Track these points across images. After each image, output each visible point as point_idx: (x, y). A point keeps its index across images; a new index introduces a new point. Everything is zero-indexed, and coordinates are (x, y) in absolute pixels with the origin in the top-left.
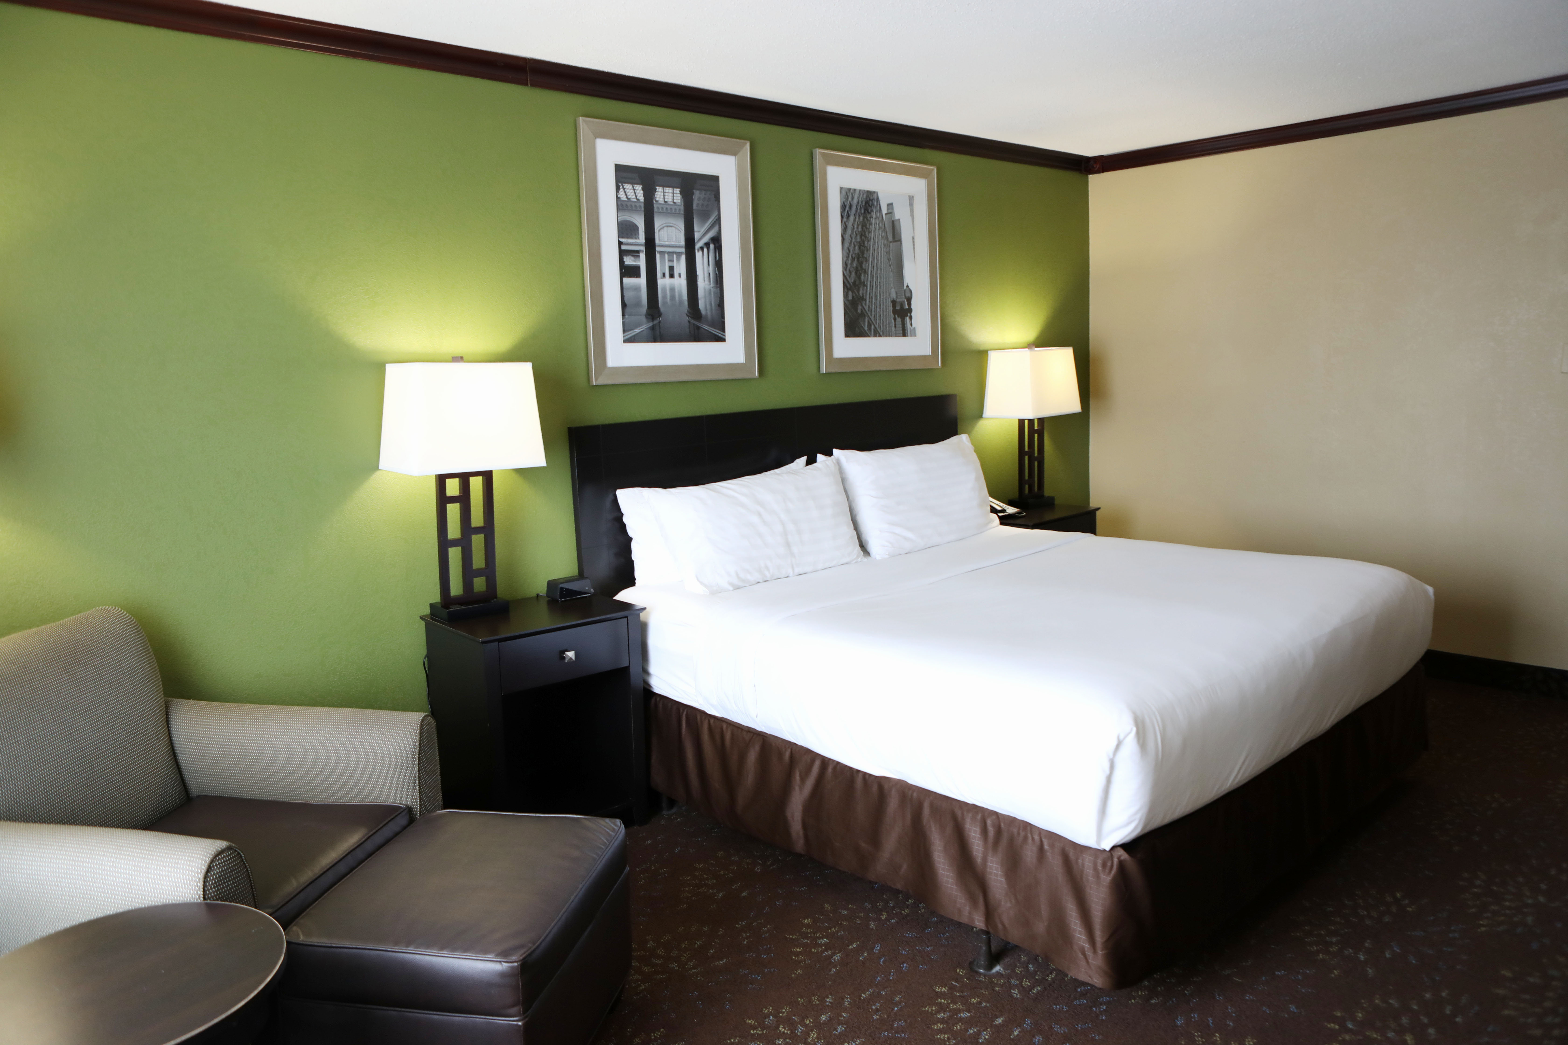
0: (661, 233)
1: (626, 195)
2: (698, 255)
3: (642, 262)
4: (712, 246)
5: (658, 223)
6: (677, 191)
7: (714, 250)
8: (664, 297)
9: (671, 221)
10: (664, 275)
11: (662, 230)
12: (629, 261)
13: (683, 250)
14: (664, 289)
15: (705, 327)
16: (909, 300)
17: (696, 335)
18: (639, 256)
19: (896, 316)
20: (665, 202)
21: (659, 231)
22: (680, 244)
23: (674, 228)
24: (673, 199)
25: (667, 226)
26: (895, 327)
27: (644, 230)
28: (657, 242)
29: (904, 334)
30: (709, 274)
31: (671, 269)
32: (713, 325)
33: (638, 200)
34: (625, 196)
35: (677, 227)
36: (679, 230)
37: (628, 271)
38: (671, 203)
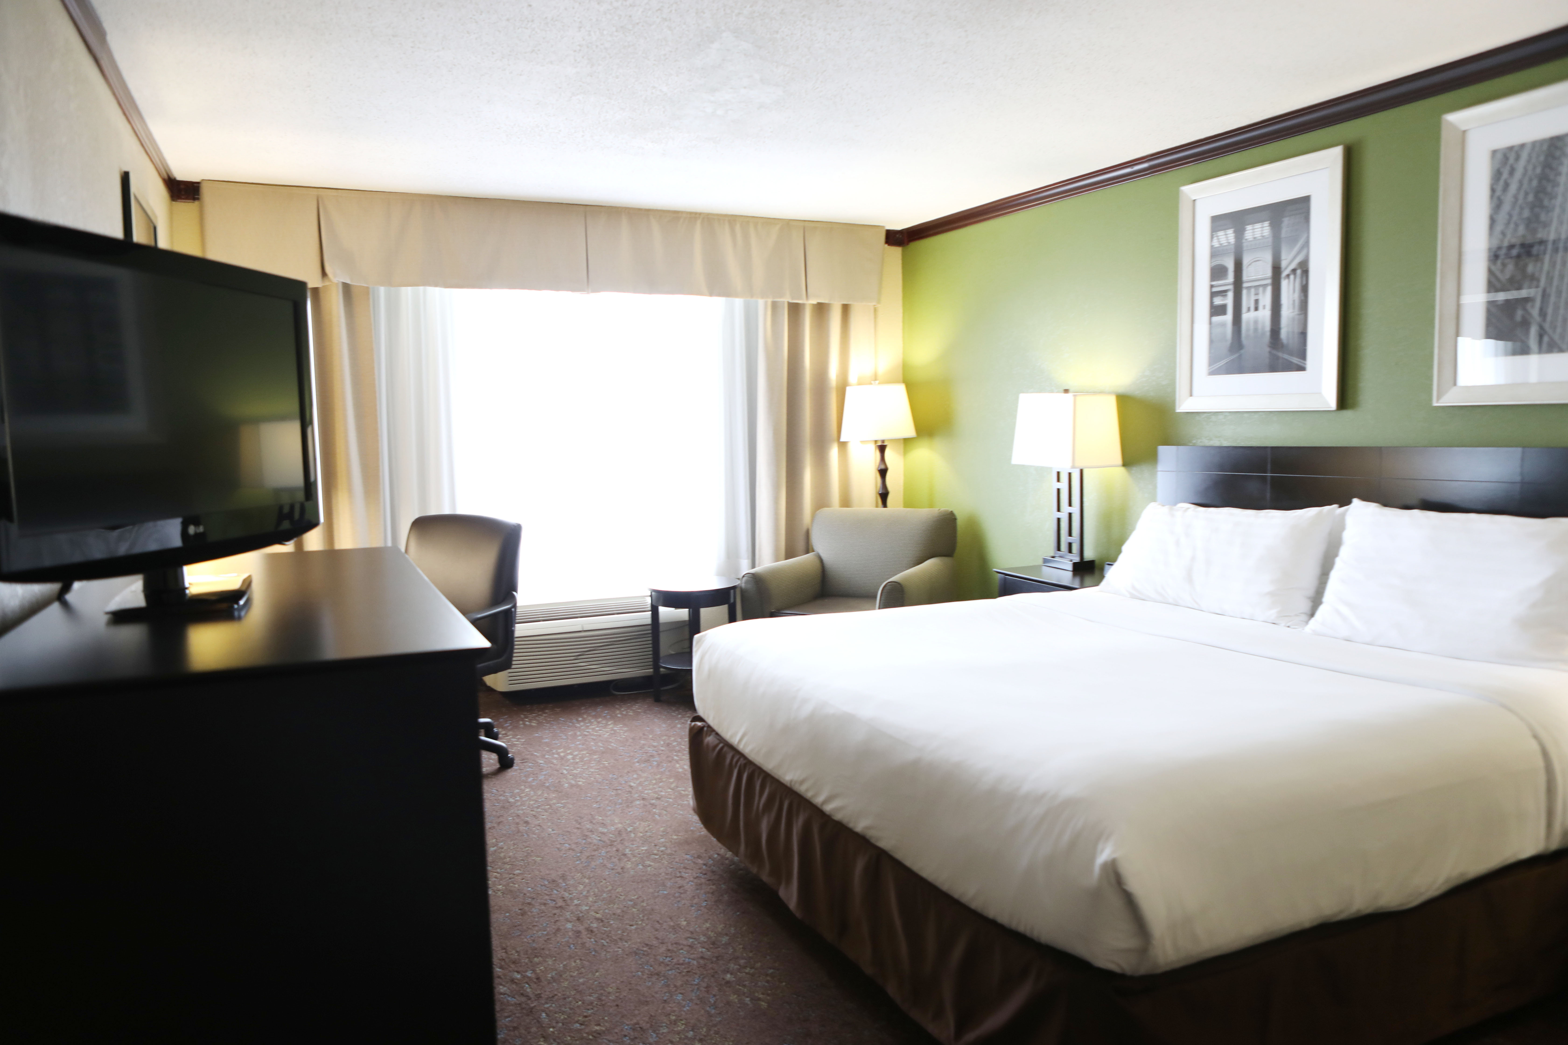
0: (1249, 269)
1: (1219, 242)
2: (1284, 284)
3: (1229, 300)
4: (1299, 272)
5: (1246, 261)
6: (1266, 224)
7: (1300, 276)
8: (1248, 330)
9: (1259, 255)
10: (1249, 309)
11: (1250, 266)
12: (1218, 301)
13: (1269, 281)
14: (1248, 323)
15: (1286, 356)
17: (1275, 366)
18: (1227, 295)
20: (1254, 238)
21: (1247, 267)
22: (1267, 276)
23: (1261, 262)
24: (1262, 234)
25: (1255, 261)
27: (1233, 270)
28: (1245, 278)
30: (1295, 302)
31: (1257, 301)
32: (1293, 353)
33: (1229, 243)
34: (1218, 244)
35: (1263, 259)
36: (1266, 262)
37: (1217, 310)
38: (1260, 238)
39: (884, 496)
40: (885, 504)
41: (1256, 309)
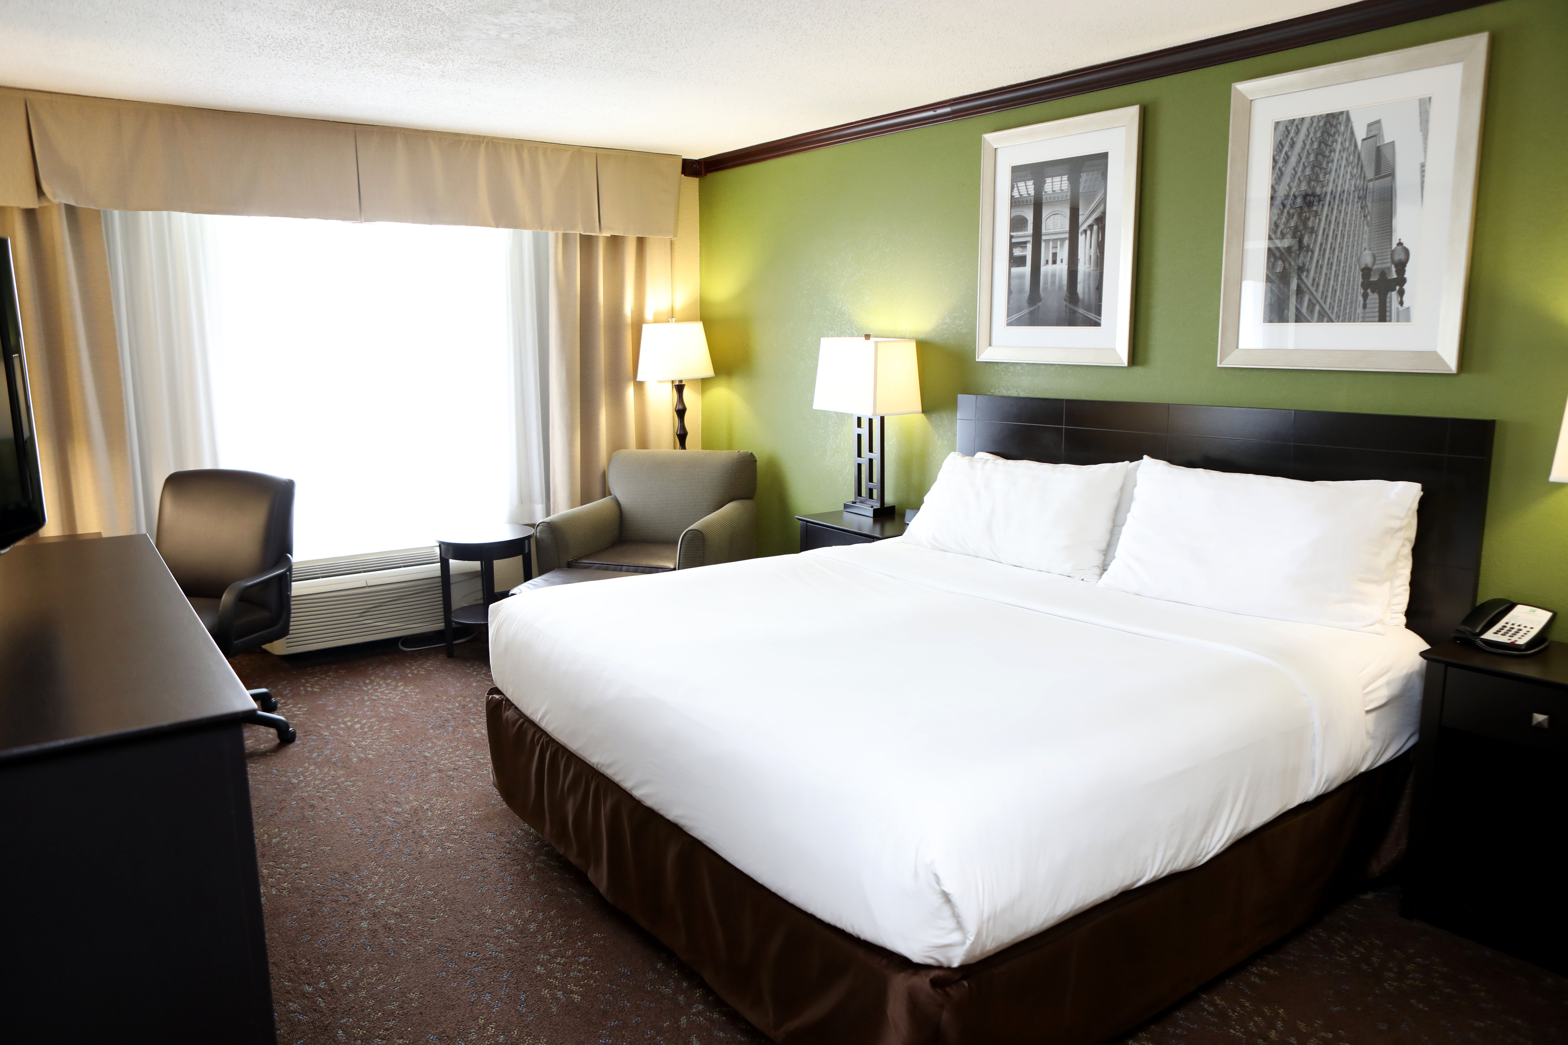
0: (1047, 222)
1: (1019, 192)
2: (1081, 238)
3: (1028, 252)
4: (1095, 227)
5: (1045, 213)
6: (1065, 178)
7: (1097, 232)
8: (1046, 283)
9: (1058, 209)
10: (1047, 262)
11: (1049, 219)
12: (1017, 252)
13: (1067, 235)
14: (1046, 275)
15: (1081, 311)
16: (1401, 266)
17: (1071, 319)
18: (1026, 246)
19: (1369, 291)
20: (1053, 191)
21: (1046, 220)
22: (1065, 229)
23: (1059, 216)
24: (1061, 187)
25: (1054, 214)
26: (1365, 307)
27: (1032, 222)
28: (1043, 231)
29: (1383, 317)
30: (1090, 256)
31: (1055, 255)
32: (1088, 309)
33: (1029, 194)
34: (1018, 194)
35: (1062, 213)
36: (1064, 216)
37: (1016, 261)
38: (1060, 191)
39: (682, 437)
40: (683, 445)
41: (1054, 262)
